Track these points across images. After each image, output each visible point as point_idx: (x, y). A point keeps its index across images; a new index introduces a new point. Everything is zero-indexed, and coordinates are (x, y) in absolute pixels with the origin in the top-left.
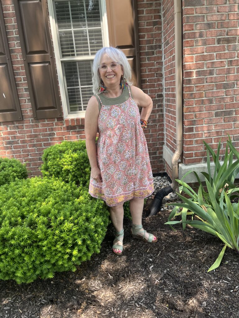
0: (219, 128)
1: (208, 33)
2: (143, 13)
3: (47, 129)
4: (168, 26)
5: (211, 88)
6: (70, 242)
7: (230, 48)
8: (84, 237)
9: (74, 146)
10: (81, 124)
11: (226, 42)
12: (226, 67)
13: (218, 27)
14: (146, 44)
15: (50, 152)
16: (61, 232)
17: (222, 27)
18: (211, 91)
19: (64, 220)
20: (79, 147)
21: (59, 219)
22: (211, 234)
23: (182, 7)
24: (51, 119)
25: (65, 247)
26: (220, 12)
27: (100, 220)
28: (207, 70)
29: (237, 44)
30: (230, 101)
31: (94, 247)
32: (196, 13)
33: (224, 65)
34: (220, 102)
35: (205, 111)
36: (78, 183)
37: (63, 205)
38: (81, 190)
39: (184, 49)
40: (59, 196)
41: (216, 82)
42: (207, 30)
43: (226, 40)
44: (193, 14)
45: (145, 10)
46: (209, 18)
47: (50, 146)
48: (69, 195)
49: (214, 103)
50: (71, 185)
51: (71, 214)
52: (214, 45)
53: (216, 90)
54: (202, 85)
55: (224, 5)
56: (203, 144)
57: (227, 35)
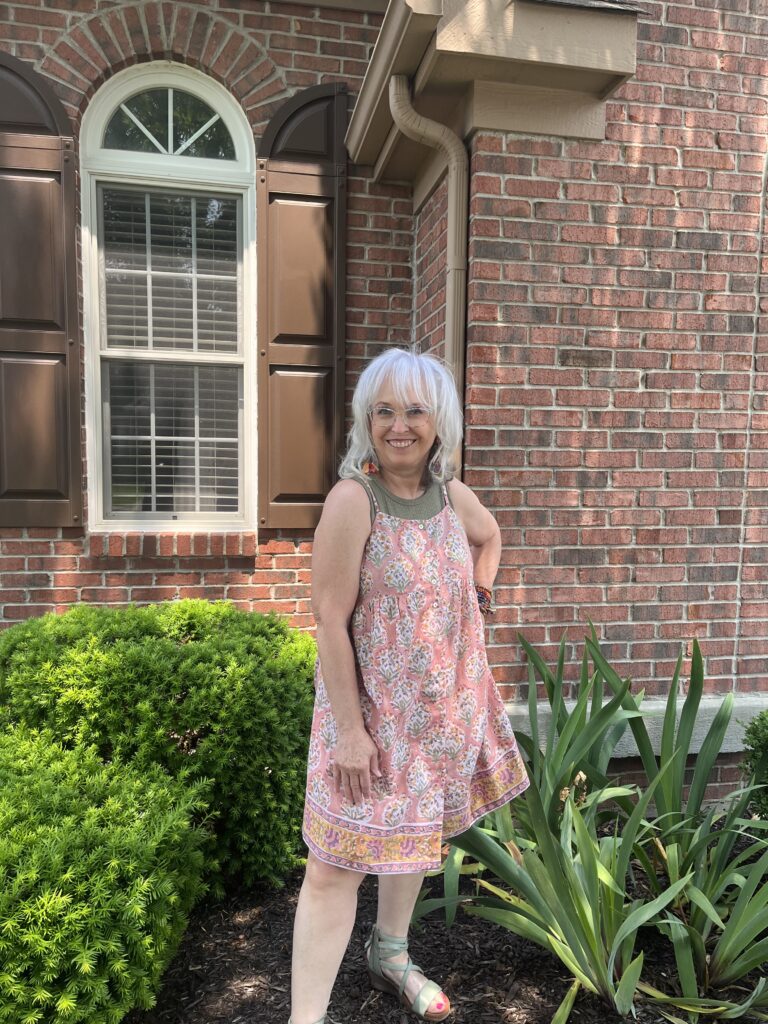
0: (565, 598)
1: (536, 333)
2: (362, 257)
3: (23, 560)
4: (430, 300)
5: (543, 483)
6: (51, 965)
7: (594, 379)
8: (103, 947)
9: (109, 624)
10: (141, 553)
11: (583, 363)
12: (585, 428)
13: (561, 322)
14: (367, 339)
15: (24, 639)
16: (24, 924)
17: (574, 321)
18: (542, 490)
19: (39, 882)
20: (125, 627)
21: (21, 877)
22: (534, 944)
23: (467, 257)
24: (43, 531)
25: (32, 981)
26: (568, 282)
27: (168, 885)
28: (532, 431)
29: (612, 370)
30: (594, 523)
31: (136, 987)
32: (506, 277)
33: (578, 424)
34: (567, 522)
35: (526, 545)
36: (105, 752)
37: (40, 830)
38: (114, 775)
39: (468, 366)
40: (34, 796)
41: (558, 466)
42: (533, 326)
43: (583, 358)
44: (498, 280)
45: (367, 248)
46: (539, 294)
47: (26, 618)
48: (70, 791)
49: (551, 523)
50: (82, 757)
51: (65, 863)
52: (550, 367)
53: (554, 489)
54: (517, 469)
55: (581, 266)
56: (517, 643)
57: (587, 343)
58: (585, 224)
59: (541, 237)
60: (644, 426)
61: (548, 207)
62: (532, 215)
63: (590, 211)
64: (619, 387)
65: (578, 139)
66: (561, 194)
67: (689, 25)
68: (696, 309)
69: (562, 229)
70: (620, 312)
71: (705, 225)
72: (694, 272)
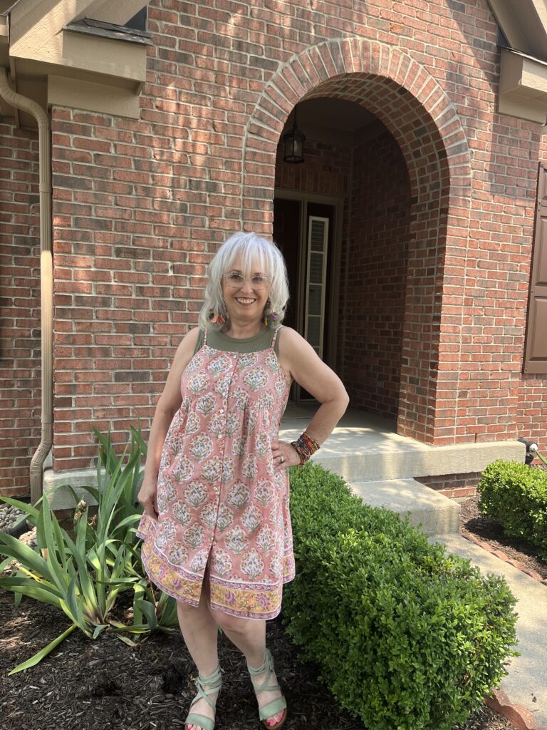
0: (123, 402)
1: (99, 236)
2: (9, 177)
5: (106, 330)
7: (138, 266)
11: (131, 256)
12: (134, 297)
13: (116, 230)
14: (14, 233)
17: (123, 229)
18: (105, 334)
23: (52, 185)
26: (119, 206)
28: (97, 297)
29: (151, 261)
30: (142, 356)
32: (76, 199)
33: (129, 293)
34: (124, 355)
35: (96, 369)
39: (54, 255)
41: (116, 320)
42: (97, 231)
43: (130, 253)
44: (70, 200)
45: (13, 172)
46: (100, 212)
49: (113, 355)
52: (109, 258)
53: (115, 334)
54: (89, 321)
55: (127, 196)
56: (91, 431)
57: (133, 244)
58: (130, 170)
59: (100, 176)
60: (174, 297)
61: (104, 157)
62: (93, 162)
63: (132, 163)
64: (156, 272)
65: (122, 117)
66: (112, 150)
67: (194, 53)
68: (204, 227)
69: (114, 172)
70: (155, 226)
71: (207, 177)
72: (202, 204)
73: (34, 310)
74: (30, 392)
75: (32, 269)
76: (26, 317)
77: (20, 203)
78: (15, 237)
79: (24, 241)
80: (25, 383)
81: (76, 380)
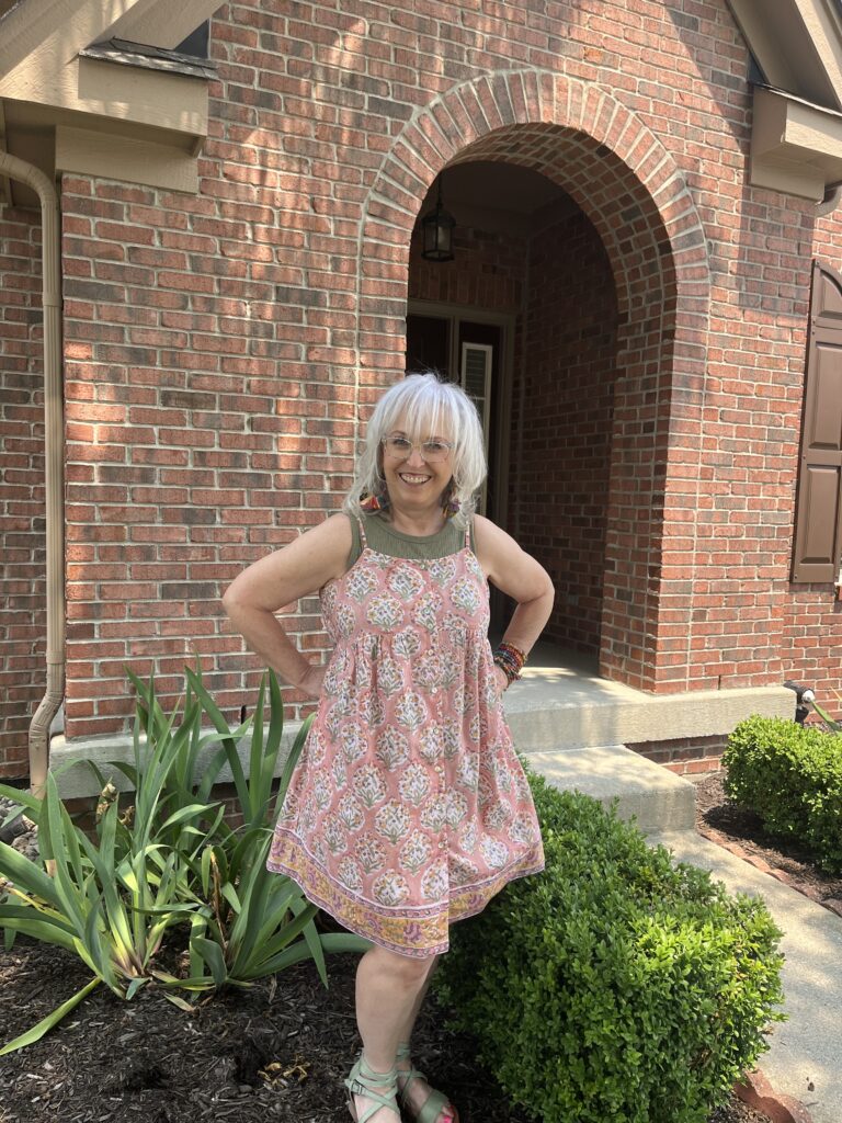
0: (174, 631)
1: (136, 373)
5: (148, 519)
7: (197, 420)
11: (186, 404)
12: (190, 467)
13: (162, 364)
17: (175, 364)
18: (146, 526)
23: (61, 295)
26: (167, 327)
28: (133, 468)
29: (217, 411)
30: (203, 559)
32: (99, 317)
33: (183, 462)
34: (175, 557)
35: (131, 579)
39: (66, 403)
41: (163, 503)
42: (131, 366)
43: (185, 399)
44: (91, 319)
46: (137, 336)
49: (158, 558)
52: (152, 407)
53: (161, 525)
54: (120, 505)
55: (180, 312)
56: (126, 676)
57: (189, 386)
58: (183, 272)
59: (137, 281)
60: (252, 467)
61: (143, 252)
62: (126, 259)
63: (187, 260)
64: (225, 429)
65: (172, 191)
66: (156, 241)
67: (283, 92)
68: (299, 359)
69: (159, 274)
70: (222, 358)
71: (304, 283)
72: (295, 324)
73: (35, 489)
74: (30, 616)
75: (33, 425)
76: (23, 499)
77: (14, 323)
78: (6, 375)
79: (21, 381)
80: (22, 601)
81: (101, 597)
